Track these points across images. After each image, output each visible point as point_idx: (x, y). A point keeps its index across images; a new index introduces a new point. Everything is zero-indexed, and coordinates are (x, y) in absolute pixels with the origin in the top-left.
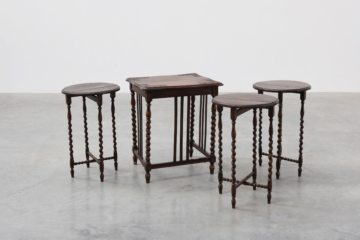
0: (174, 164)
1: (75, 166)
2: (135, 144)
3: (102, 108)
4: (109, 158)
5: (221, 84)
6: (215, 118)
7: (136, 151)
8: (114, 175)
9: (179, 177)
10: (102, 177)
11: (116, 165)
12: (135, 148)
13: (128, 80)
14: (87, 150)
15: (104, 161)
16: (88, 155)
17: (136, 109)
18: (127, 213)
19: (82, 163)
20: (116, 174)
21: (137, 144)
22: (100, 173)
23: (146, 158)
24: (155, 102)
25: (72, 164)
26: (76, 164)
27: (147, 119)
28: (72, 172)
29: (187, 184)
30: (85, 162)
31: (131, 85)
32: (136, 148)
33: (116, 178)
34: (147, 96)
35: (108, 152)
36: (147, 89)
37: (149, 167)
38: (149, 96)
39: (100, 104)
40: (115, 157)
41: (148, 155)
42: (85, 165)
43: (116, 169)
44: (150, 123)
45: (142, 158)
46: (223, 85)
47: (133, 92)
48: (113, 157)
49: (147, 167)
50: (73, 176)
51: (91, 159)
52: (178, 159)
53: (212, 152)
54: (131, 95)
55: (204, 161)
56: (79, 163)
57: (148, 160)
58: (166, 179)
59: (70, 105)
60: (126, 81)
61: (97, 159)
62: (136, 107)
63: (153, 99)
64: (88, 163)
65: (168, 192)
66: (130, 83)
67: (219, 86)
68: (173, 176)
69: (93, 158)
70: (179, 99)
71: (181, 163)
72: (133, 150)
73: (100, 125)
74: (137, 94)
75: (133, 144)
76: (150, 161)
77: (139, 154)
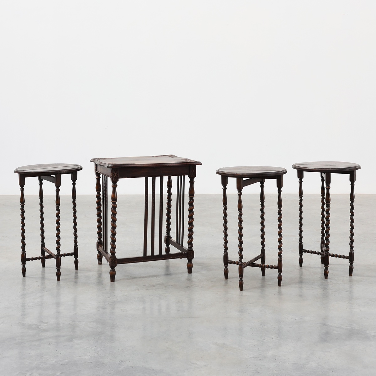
0: (145, 258)
1: (27, 262)
2: (99, 239)
3: (60, 190)
4: (68, 255)
5: (199, 163)
6: (192, 204)
7: (101, 247)
8: (73, 275)
9: (149, 276)
10: (58, 275)
11: (76, 263)
12: (99, 244)
13: (92, 161)
14: (43, 245)
15: (62, 258)
16: (43, 251)
17: (101, 196)
18: (85, 309)
19: (36, 259)
20: (76, 273)
21: (102, 239)
22: (56, 270)
23: (110, 251)
24: (122, 182)
25: (24, 259)
26: (29, 260)
27: (113, 202)
28: (24, 270)
29: (159, 283)
30: (39, 258)
31: (96, 165)
32: (101, 243)
33: (76, 277)
34: (113, 176)
35: (67, 247)
36: (112, 166)
37: (114, 262)
38: (114, 175)
39: (58, 185)
40: (75, 253)
41: (114, 247)
42: (39, 261)
43: (77, 268)
44: (116, 207)
45: (107, 253)
46: (201, 164)
47: (98, 174)
48: (72, 253)
49: (111, 262)
50: (24, 275)
51: (46, 254)
52: (149, 254)
53: (190, 246)
54: (96, 178)
55: (180, 257)
56: (32, 259)
57: (113, 253)
58: (134, 278)
59: (24, 187)
60: (91, 161)
61: (54, 255)
62: (101, 193)
63: (119, 179)
64: (43, 259)
65: (135, 290)
66: (95, 163)
67: (197, 165)
68: (144, 275)
69: (49, 254)
70: (150, 179)
71: (153, 258)
72: (98, 247)
73: (58, 210)
74: (103, 176)
75: (98, 239)
76: (116, 255)
77: (104, 249)
